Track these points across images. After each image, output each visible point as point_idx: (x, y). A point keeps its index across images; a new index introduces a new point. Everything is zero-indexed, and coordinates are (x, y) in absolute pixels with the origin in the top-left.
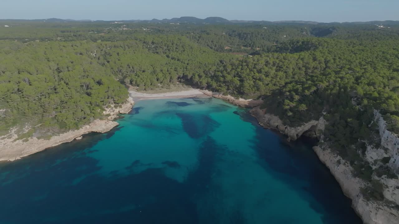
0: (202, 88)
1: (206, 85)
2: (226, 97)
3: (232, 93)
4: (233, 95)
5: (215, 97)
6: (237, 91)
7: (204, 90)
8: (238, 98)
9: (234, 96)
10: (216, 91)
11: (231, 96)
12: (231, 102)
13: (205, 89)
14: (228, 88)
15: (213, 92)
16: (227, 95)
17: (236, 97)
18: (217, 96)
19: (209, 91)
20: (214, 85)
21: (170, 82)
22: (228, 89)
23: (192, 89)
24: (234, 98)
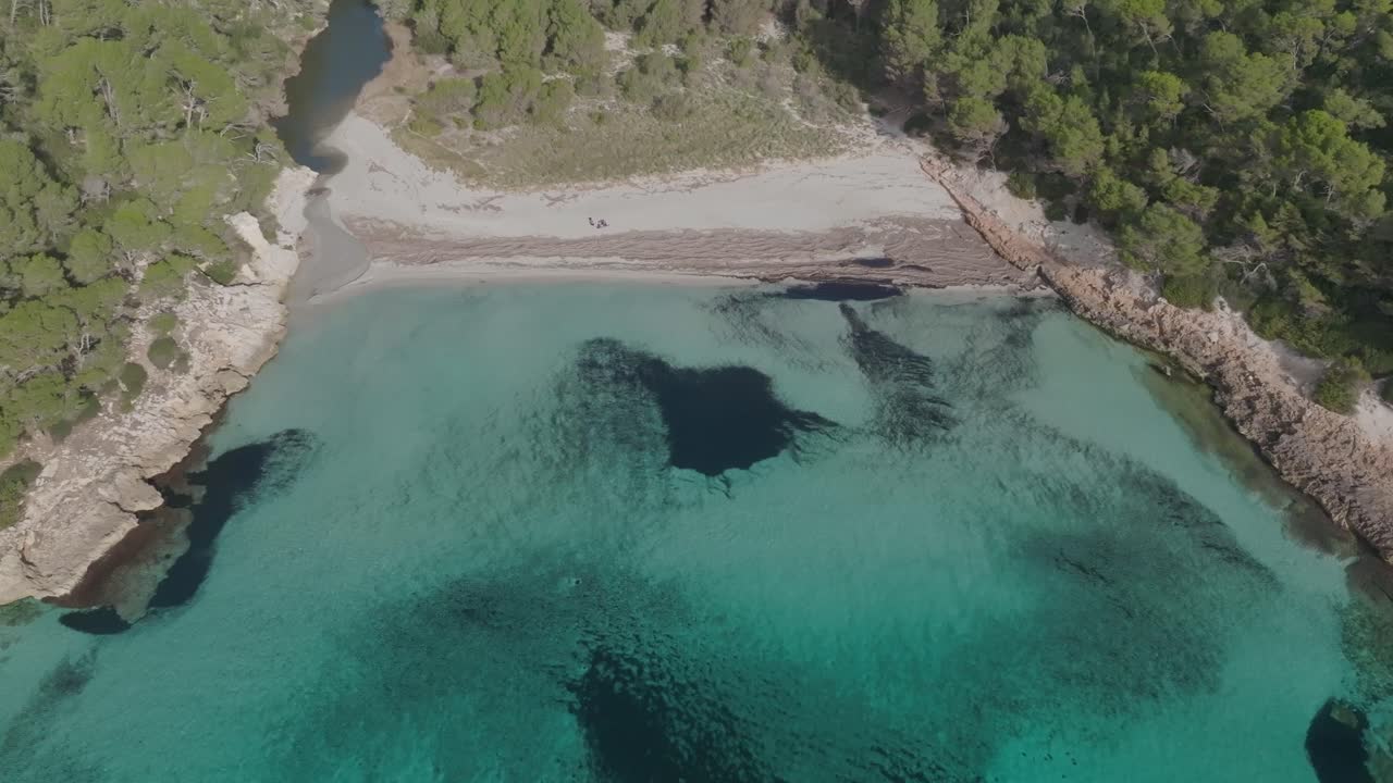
0: (950, 146)
2: (1190, 319)
3: (1265, 296)
4: (1278, 324)
5: (1065, 302)
6: (1336, 277)
7: (969, 173)
8: (1329, 391)
9: (1279, 335)
10: (1080, 216)
11: (1248, 318)
13: (983, 165)
14: (1224, 210)
15: (1052, 215)
16: (1206, 307)
17: (1304, 352)
18: (1086, 283)
19: (1018, 191)
20: (1081, 149)
21: (707, 17)
22: (1220, 230)
24: (1285, 366)
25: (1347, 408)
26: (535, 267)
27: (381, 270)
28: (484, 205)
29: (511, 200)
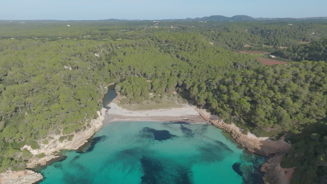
0: (199, 106)
1: (205, 102)
2: (228, 125)
3: (238, 122)
4: (239, 125)
5: (212, 124)
6: (246, 119)
7: (201, 110)
8: (245, 132)
9: (239, 127)
10: (215, 114)
11: (236, 125)
12: (234, 137)
13: (203, 108)
14: (233, 111)
15: (212, 114)
16: (231, 124)
17: (242, 128)
18: (215, 122)
19: (207, 112)
20: (215, 105)
21: (165, 91)
22: (233, 114)
23: (187, 105)
24: (240, 130)
25: (246, 134)
26: (138, 120)
27: (116, 120)
28: (131, 113)
29: (134, 112)
